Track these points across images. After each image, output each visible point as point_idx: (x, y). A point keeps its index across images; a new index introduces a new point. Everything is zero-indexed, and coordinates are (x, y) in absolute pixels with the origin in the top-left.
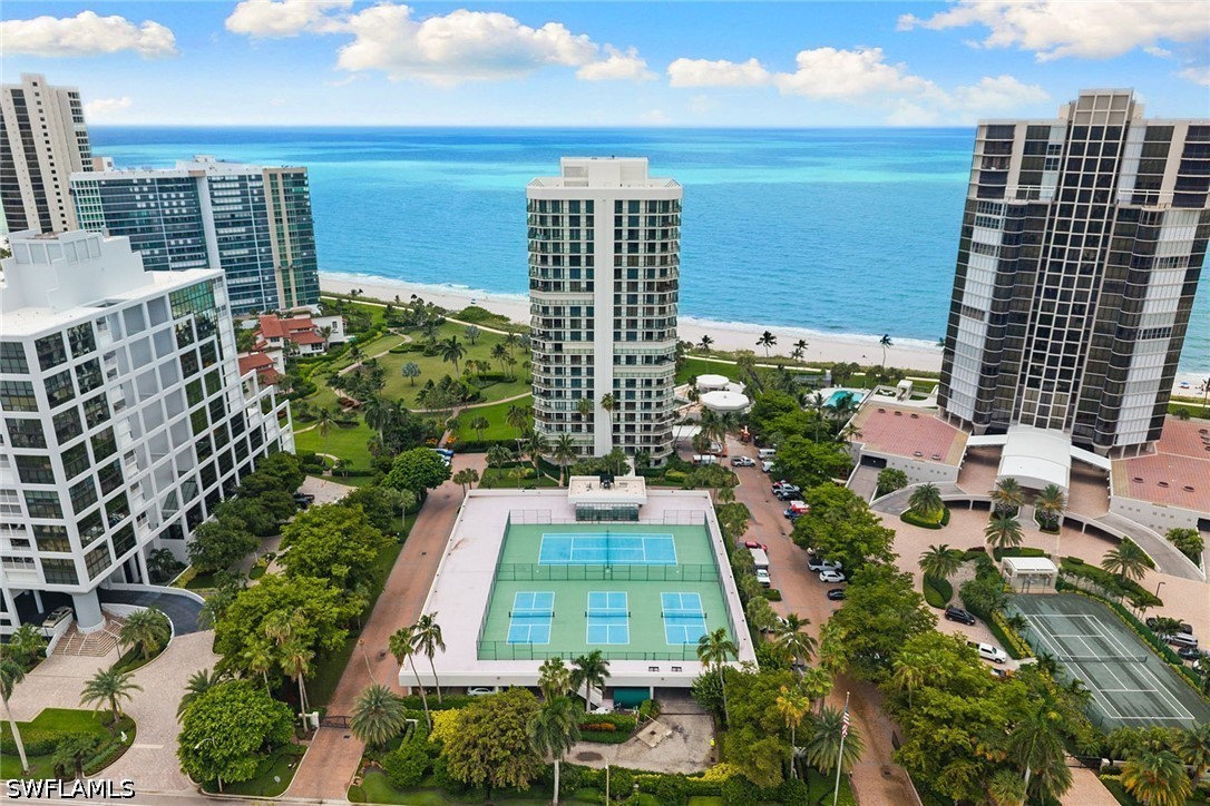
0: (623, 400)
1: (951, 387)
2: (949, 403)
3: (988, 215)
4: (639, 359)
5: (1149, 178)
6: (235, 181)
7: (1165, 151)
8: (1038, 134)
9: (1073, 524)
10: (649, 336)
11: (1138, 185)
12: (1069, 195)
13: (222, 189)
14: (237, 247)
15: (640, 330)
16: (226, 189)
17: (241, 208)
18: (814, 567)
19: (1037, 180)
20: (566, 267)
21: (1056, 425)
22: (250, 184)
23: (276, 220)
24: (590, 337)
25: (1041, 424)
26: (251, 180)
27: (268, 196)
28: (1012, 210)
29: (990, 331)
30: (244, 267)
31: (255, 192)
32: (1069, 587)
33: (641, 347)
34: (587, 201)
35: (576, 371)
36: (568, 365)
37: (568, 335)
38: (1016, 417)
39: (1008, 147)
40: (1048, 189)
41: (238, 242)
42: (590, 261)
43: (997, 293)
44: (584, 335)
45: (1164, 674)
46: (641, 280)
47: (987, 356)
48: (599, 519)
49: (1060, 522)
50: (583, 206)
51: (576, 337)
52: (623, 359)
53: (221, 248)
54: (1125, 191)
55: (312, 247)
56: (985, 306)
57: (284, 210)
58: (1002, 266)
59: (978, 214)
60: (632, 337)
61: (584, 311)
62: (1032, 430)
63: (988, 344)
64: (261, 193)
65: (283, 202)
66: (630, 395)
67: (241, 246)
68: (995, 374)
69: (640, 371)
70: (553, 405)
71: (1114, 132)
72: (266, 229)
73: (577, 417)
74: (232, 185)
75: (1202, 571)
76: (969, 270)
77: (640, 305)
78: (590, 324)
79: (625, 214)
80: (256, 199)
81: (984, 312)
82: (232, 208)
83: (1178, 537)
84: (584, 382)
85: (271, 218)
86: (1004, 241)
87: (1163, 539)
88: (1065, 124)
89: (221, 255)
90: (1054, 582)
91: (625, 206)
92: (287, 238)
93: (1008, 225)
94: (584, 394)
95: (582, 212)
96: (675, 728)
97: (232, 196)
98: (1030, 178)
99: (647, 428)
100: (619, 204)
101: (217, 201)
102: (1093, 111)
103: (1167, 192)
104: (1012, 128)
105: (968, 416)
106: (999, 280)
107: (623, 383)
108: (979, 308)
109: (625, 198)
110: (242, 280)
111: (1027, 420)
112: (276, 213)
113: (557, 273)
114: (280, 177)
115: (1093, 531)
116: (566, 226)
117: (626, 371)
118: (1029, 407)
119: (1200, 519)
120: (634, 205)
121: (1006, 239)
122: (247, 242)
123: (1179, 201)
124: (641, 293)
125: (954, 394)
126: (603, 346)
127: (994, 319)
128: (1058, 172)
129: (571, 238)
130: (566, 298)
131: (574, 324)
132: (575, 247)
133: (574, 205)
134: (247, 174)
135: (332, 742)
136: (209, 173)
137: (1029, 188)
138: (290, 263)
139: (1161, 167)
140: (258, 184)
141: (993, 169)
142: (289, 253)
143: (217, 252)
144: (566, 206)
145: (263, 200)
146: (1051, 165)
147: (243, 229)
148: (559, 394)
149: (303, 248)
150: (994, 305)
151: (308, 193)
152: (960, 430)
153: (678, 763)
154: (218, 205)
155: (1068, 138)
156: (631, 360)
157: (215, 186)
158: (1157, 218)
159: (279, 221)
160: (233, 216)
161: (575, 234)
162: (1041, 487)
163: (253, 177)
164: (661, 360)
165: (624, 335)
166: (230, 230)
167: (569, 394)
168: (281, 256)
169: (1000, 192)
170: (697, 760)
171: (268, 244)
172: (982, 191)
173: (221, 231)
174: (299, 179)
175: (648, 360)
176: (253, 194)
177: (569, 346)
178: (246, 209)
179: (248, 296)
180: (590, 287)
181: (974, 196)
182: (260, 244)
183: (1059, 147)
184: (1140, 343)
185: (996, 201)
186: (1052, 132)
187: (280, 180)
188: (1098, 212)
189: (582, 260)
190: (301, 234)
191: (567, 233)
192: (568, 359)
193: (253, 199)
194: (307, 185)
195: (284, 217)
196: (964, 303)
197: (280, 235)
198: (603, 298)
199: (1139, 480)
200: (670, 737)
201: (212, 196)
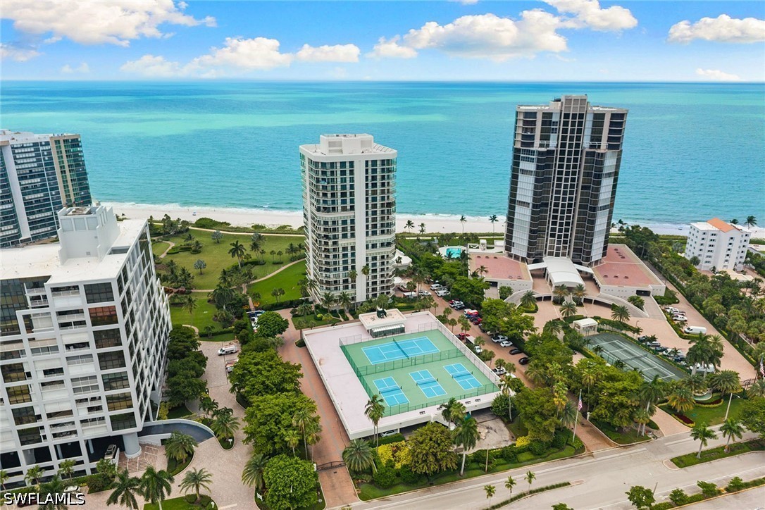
0: (371, 268)
1: (513, 241)
2: (512, 250)
3: (528, 156)
4: (378, 245)
5: (596, 137)
6: (30, 147)
7: (602, 124)
8: (547, 116)
9: (588, 301)
10: (383, 232)
11: (592, 140)
12: (563, 145)
13: (22, 153)
14: (34, 193)
15: (378, 230)
16: (25, 153)
17: (36, 165)
18: (496, 341)
19: (548, 138)
20: (339, 199)
21: (564, 255)
22: (41, 148)
23: (61, 172)
24: (353, 235)
25: (557, 255)
26: (42, 145)
27: (55, 156)
28: (540, 153)
29: (533, 213)
30: (41, 206)
31: (45, 153)
32: (603, 330)
33: (380, 238)
34: (350, 162)
35: (345, 255)
36: (341, 253)
37: (340, 236)
38: (545, 253)
39: (534, 123)
40: (553, 143)
41: (35, 189)
42: (352, 194)
43: (535, 193)
44: (349, 235)
45: (655, 359)
46: (379, 203)
47: (531, 225)
48: (385, 335)
49: (582, 301)
50: (348, 165)
51: (345, 236)
52: (370, 246)
53: (24, 194)
54: (586, 143)
55: (87, 188)
56: (530, 200)
57: (66, 164)
58: (537, 180)
59: (521, 155)
60: (374, 233)
61: (349, 222)
62: (553, 258)
63: (532, 219)
64: (50, 154)
65: (65, 159)
66: (374, 265)
67: (38, 192)
68: (536, 232)
69: (379, 251)
70: (332, 276)
71: (581, 116)
72: (55, 179)
73: (346, 281)
74: (29, 150)
75: (646, 313)
76: (519, 183)
77: (379, 216)
78: (353, 229)
79: (370, 168)
80: (46, 158)
81: (529, 204)
82: (30, 166)
83: (632, 300)
84: (349, 261)
85: (58, 170)
86: (537, 169)
87: (626, 302)
88: (559, 112)
89: (24, 199)
90: (596, 329)
91: (370, 163)
92: (70, 183)
93: (539, 161)
94: (350, 268)
95: (347, 167)
96: (488, 428)
97: (29, 157)
98: (545, 137)
99: (383, 282)
100: (367, 162)
101: (19, 162)
102: (572, 106)
103: (604, 143)
104: (536, 113)
105: (524, 255)
106: (536, 187)
107: (370, 259)
108: (527, 201)
109: (370, 159)
110: (40, 215)
111: (551, 254)
112: (61, 167)
113: (333, 202)
114: (62, 142)
115: (597, 303)
116: (339, 177)
117: (373, 252)
118: (552, 247)
119: (637, 291)
120: (374, 163)
121: (538, 167)
122: (42, 188)
123: (610, 147)
124: (379, 210)
125: (515, 245)
126: (361, 240)
127: (534, 206)
128: (557, 134)
129: (342, 182)
130: (339, 215)
131: (344, 229)
132: (344, 187)
133: (343, 164)
134: (38, 141)
135: (329, 477)
136: (12, 142)
137: (545, 142)
138: (73, 200)
139: (601, 132)
140: (47, 148)
141: (529, 133)
142: (72, 193)
143: (21, 197)
144: (338, 165)
145: (51, 159)
146: (554, 131)
147: (39, 180)
148: (335, 269)
149: (81, 189)
150: (534, 200)
151: (82, 151)
152: (520, 262)
153: (500, 443)
154: (19, 164)
155: (560, 118)
156: (374, 246)
157: (16, 151)
158: (602, 155)
159: (63, 172)
160: (31, 171)
161: (343, 180)
162: (575, 286)
163: (43, 143)
164: (389, 244)
165: (370, 233)
166: (30, 181)
167: (341, 269)
168: (66, 196)
169: (532, 144)
170: (507, 439)
171: (57, 188)
172: (523, 144)
173: (23, 182)
174: (75, 143)
175: (382, 245)
176: (44, 155)
177: (342, 242)
178: (40, 166)
179: (45, 226)
180: (352, 208)
181: (518, 146)
182: (52, 189)
183: (557, 122)
184: (599, 213)
185: (531, 149)
186: (554, 115)
187: (62, 144)
188: (576, 154)
189: (347, 195)
190: (79, 180)
191: (339, 180)
192: (341, 249)
193: (44, 158)
194: (81, 146)
195: (67, 169)
196: (517, 199)
197: (65, 181)
198: (360, 214)
199: (606, 276)
200: (488, 432)
201: (15, 158)
